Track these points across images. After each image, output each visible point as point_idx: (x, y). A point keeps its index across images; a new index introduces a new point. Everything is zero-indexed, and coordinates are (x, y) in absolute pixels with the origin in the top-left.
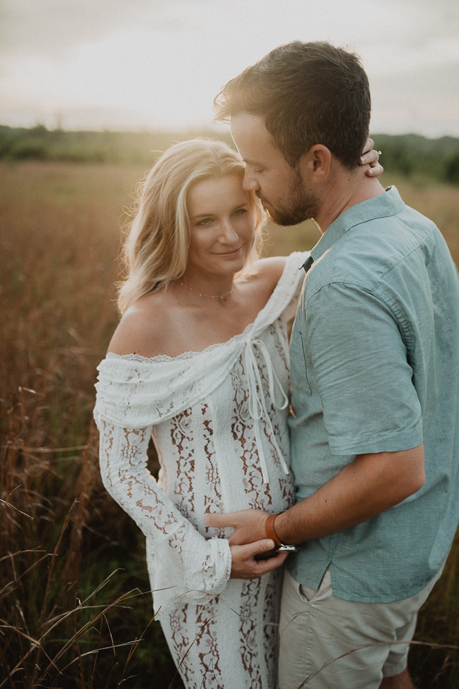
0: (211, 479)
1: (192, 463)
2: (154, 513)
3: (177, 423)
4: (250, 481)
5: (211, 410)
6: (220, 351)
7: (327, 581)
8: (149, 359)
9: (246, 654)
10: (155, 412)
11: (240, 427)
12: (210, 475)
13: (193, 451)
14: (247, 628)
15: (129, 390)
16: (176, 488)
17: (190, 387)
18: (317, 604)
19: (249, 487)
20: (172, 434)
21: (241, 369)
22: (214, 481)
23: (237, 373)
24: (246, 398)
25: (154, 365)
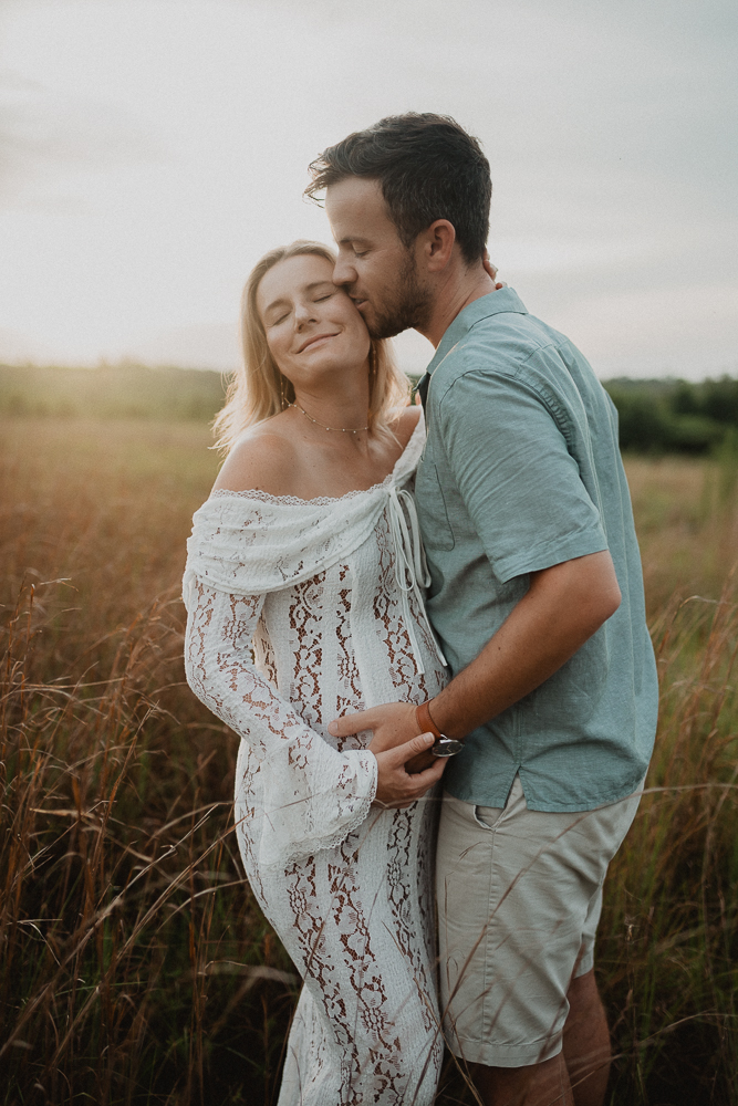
0: (345, 672)
1: (319, 653)
2: (268, 711)
3: (301, 595)
4: (399, 671)
5: (352, 574)
6: (361, 500)
7: (517, 791)
8: (275, 498)
9: (402, 932)
10: (276, 573)
11: (384, 602)
12: (344, 667)
13: (320, 636)
14: (398, 896)
15: (244, 541)
16: (293, 693)
17: (326, 542)
18: (505, 826)
19: (399, 679)
20: (292, 612)
21: (386, 526)
22: (350, 674)
23: (381, 530)
24: (391, 564)
25: (282, 507)
